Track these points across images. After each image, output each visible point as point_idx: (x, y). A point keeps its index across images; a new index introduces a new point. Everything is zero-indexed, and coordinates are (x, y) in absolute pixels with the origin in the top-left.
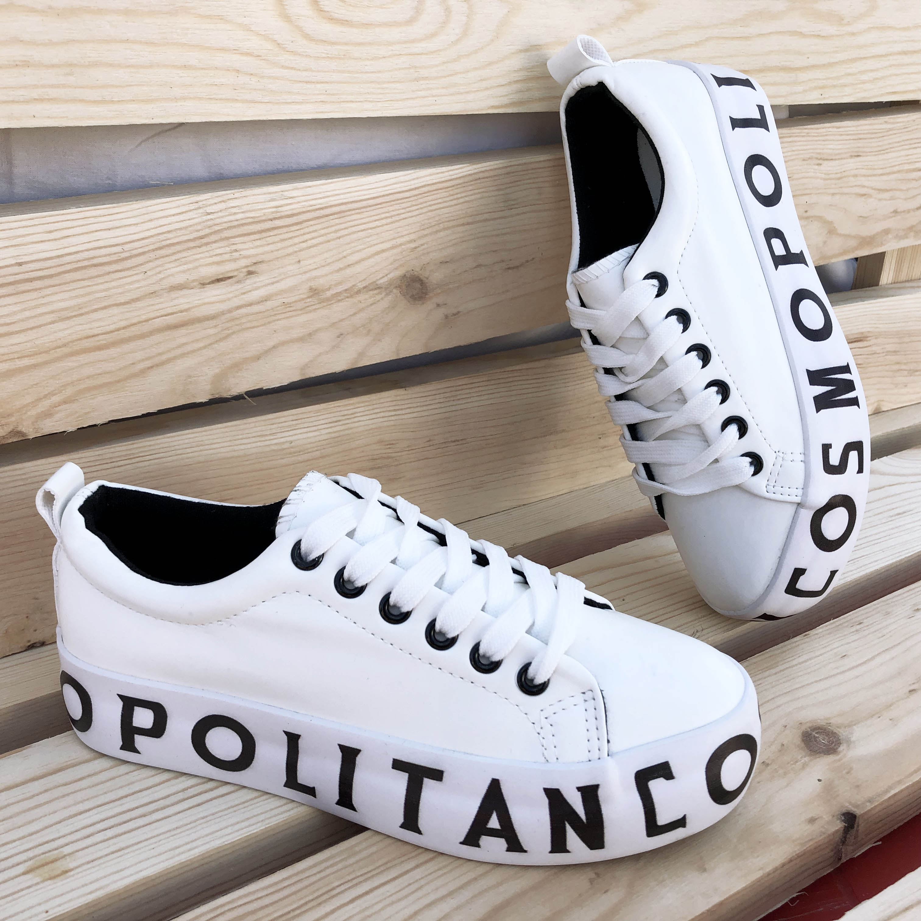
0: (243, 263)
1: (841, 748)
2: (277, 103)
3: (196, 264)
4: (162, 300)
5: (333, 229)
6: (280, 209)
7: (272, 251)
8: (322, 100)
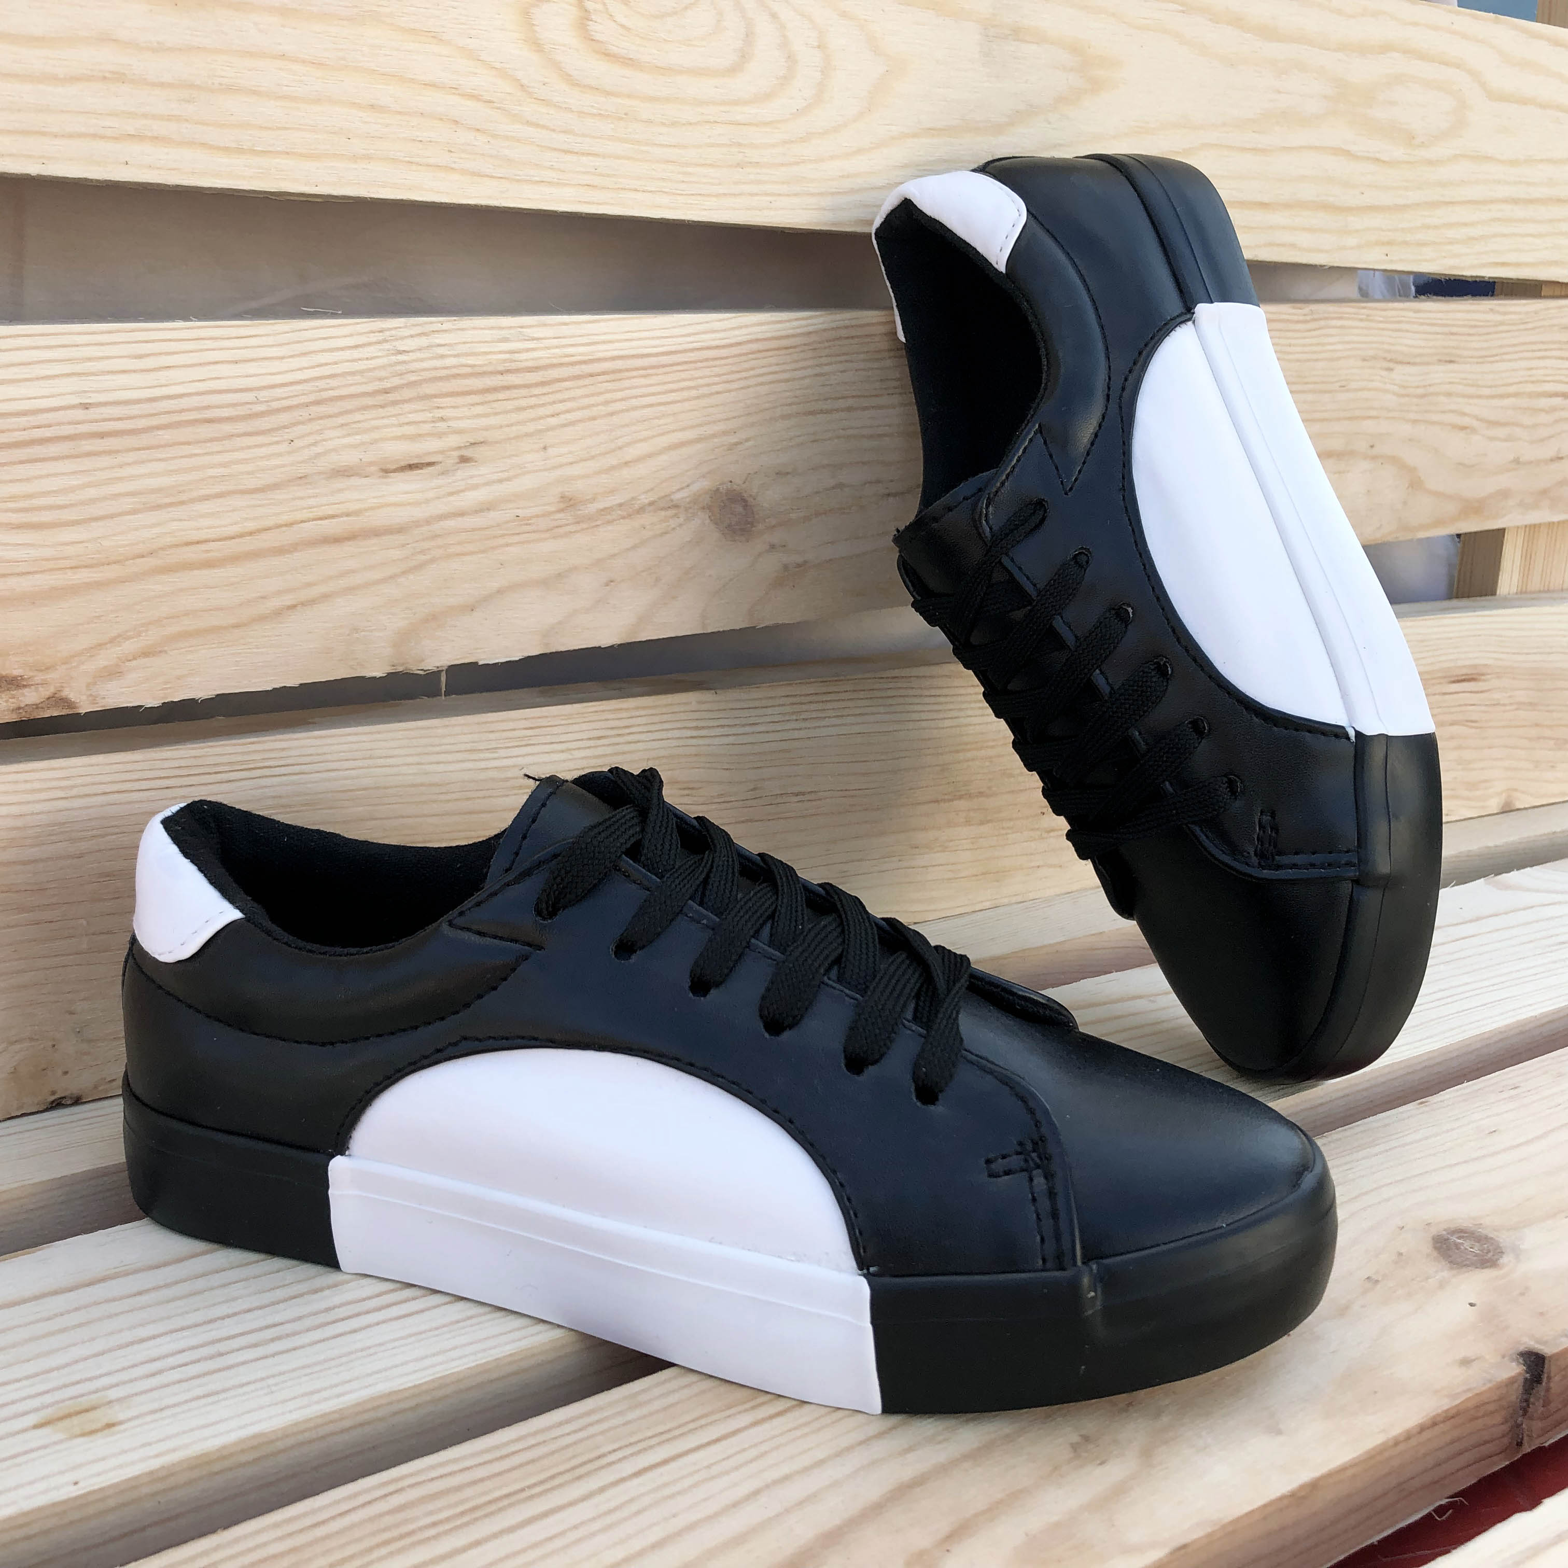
0: (453, 441)
1: (1504, 1260)
2: (518, 181)
3: (376, 435)
4: (317, 491)
5: (601, 398)
6: (516, 356)
7: (501, 427)
8: (588, 182)
